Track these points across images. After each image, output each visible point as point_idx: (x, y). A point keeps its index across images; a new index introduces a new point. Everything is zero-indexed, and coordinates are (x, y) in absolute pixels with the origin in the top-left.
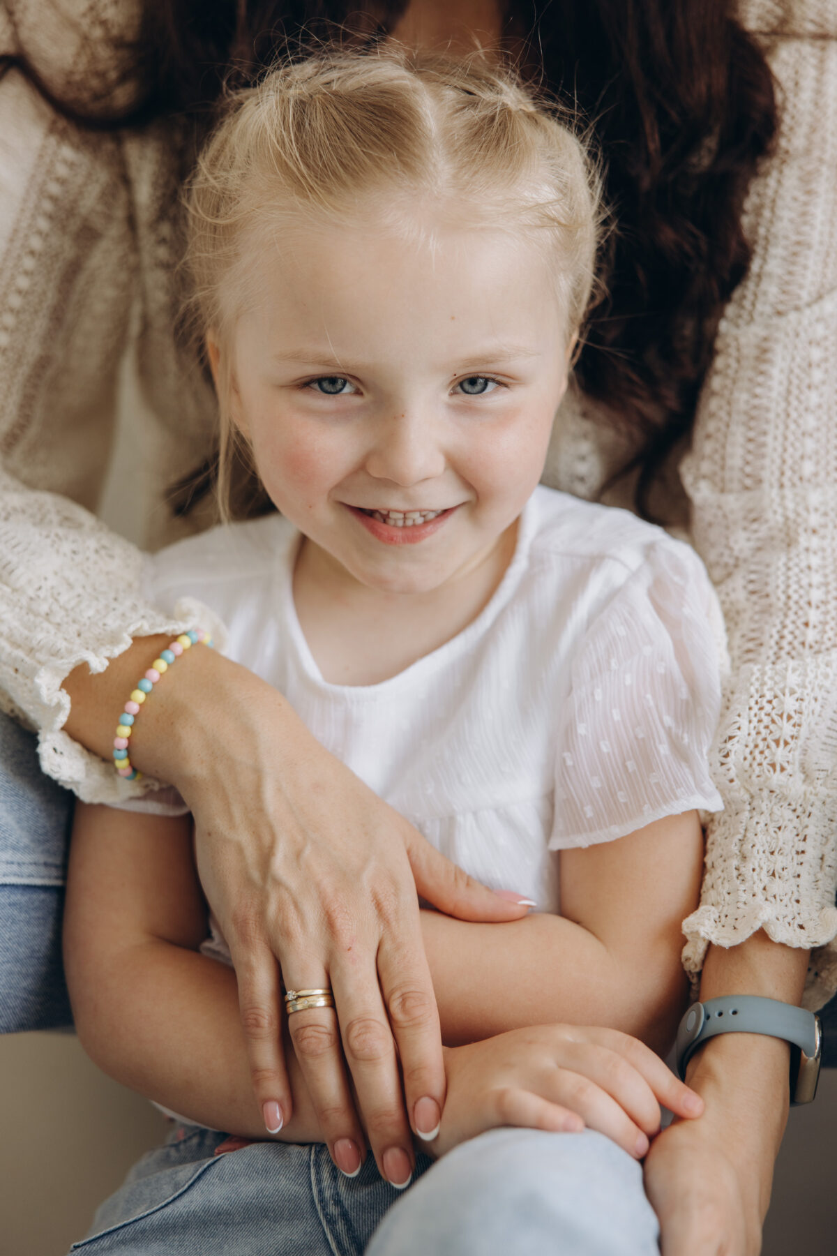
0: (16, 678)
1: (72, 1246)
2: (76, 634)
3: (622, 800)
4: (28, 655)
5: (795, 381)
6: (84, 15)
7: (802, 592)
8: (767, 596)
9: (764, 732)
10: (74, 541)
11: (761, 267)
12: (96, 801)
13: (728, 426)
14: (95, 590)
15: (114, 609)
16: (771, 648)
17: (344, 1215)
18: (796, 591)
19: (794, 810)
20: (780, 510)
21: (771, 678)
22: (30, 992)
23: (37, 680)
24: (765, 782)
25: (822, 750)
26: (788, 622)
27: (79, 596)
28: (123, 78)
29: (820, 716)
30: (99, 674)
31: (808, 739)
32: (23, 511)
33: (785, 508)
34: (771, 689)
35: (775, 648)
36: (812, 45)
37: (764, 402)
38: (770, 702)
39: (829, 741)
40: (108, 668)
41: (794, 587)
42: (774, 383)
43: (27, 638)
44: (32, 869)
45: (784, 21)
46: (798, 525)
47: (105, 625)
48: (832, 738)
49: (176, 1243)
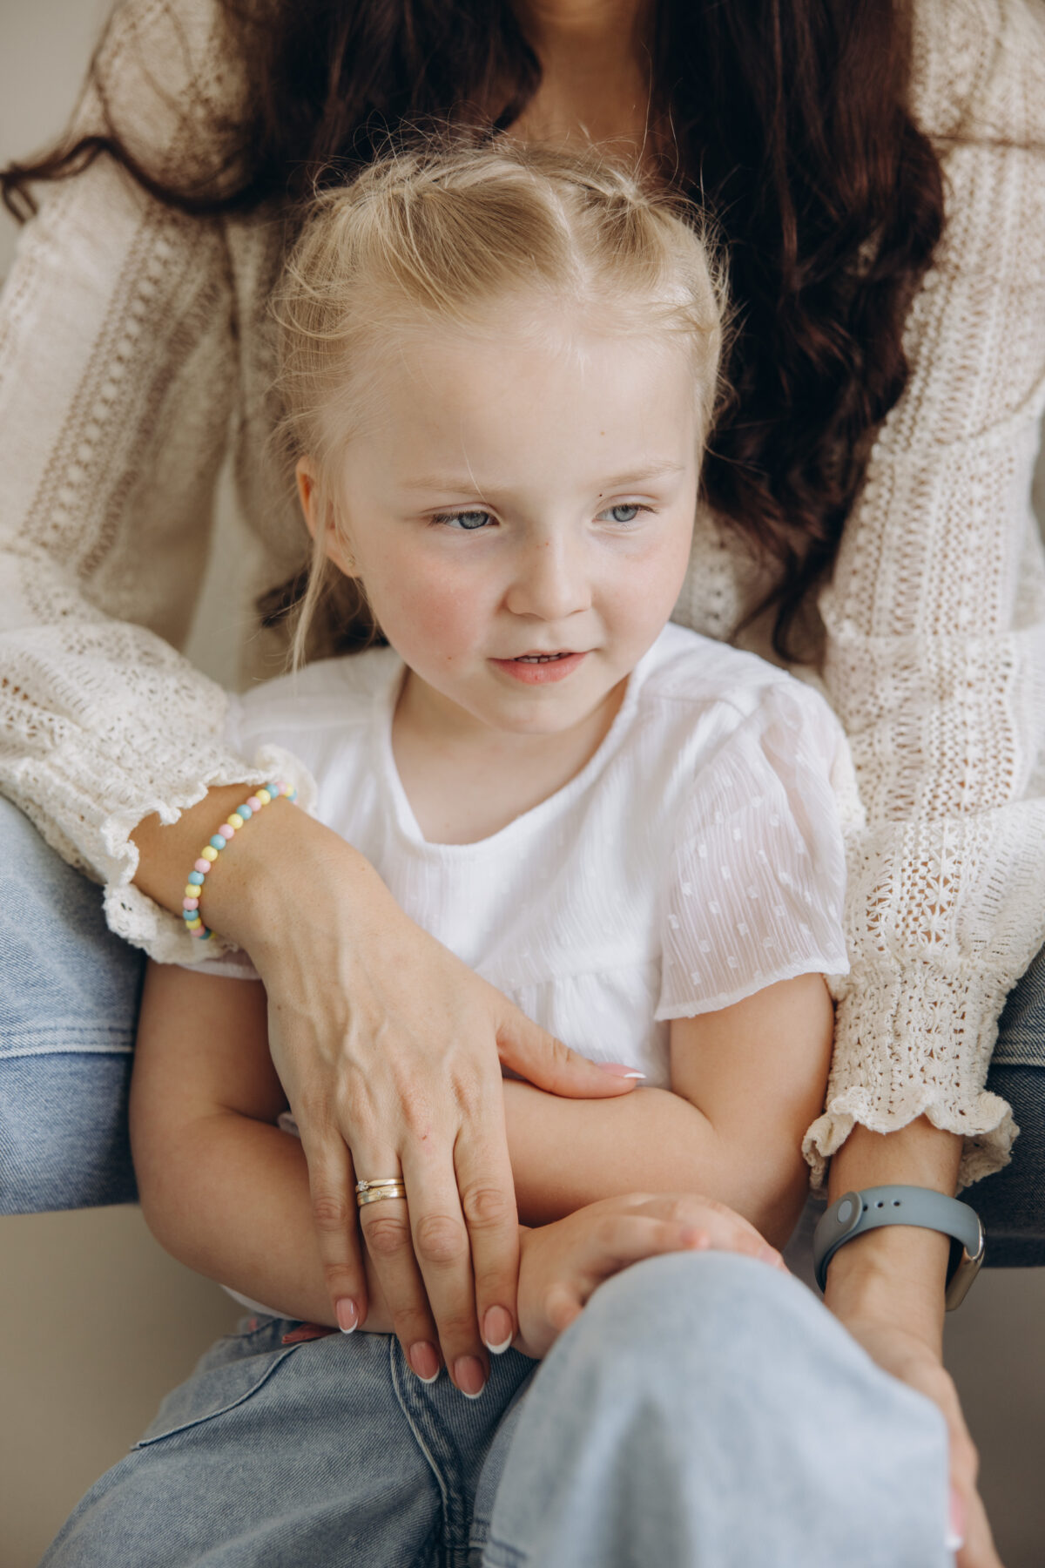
0: (81, 826)
1: (138, 1444)
2: (148, 781)
3: (731, 966)
4: (95, 802)
5: (955, 520)
6: (183, 93)
7: (958, 749)
8: (919, 751)
9: (919, 897)
10: (153, 679)
11: (922, 390)
12: (170, 961)
13: (877, 561)
14: (172, 733)
15: (191, 755)
16: (923, 808)
17: (430, 1407)
18: (951, 748)
19: (950, 985)
20: (934, 659)
21: (926, 838)
22: (95, 1167)
23: (103, 831)
24: (918, 952)
25: (980, 919)
26: (942, 780)
27: (154, 739)
28: (227, 163)
29: (976, 882)
30: (171, 826)
31: (964, 907)
32: (100, 645)
33: (941, 657)
34: (926, 850)
35: (928, 808)
36: (992, 151)
37: (919, 538)
38: (925, 864)
39: (986, 909)
40: (180, 819)
41: (950, 743)
42: (931, 520)
43: (94, 783)
44: (95, 1035)
45: (960, 125)
46: (954, 677)
47: (179, 771)
48: (990, 906)
49: (251, 1442)
